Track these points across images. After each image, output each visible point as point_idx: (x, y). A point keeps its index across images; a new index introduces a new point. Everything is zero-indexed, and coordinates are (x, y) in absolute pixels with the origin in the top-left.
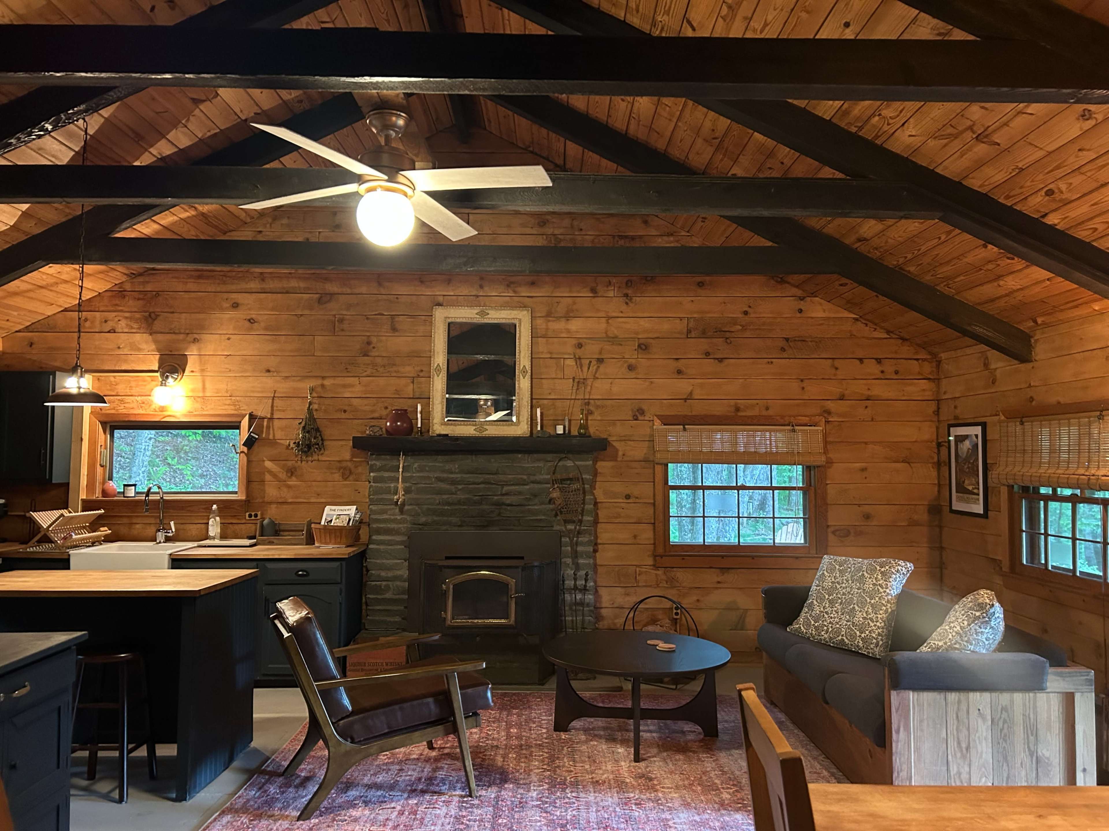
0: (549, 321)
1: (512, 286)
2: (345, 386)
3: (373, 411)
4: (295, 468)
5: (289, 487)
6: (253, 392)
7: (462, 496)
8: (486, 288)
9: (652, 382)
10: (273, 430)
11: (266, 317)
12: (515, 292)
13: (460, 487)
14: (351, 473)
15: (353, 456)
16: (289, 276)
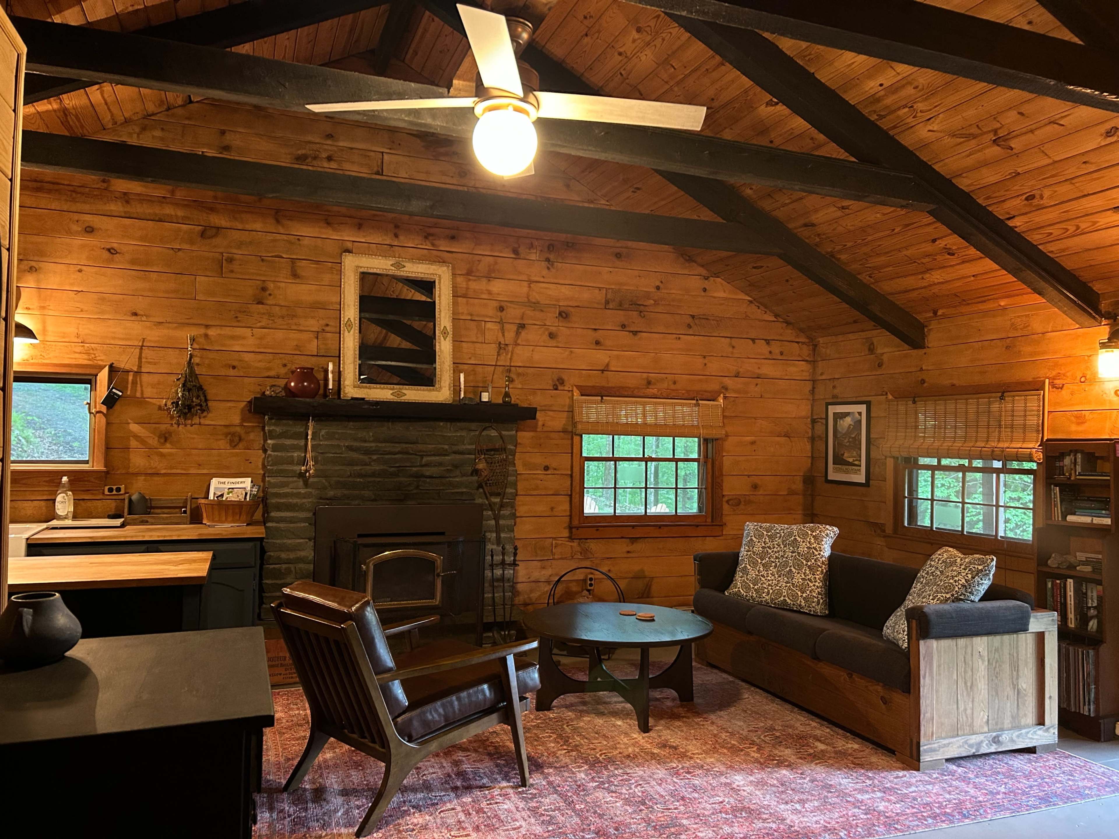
0: (470, 280)
1: (431, 238)
2: (233, 338)
3: (269, 369)
4: (170, 433)
5: (162, 455)
6: (114, 338)
7: (377, 467)
8: (401, 238)
9: (571, 352)
10: (141, 386)
11: (131, 248)
12: (433, 245)
13: (375, 457)
14: (240, 440)
15: (243, 420)
16: (163, 200)
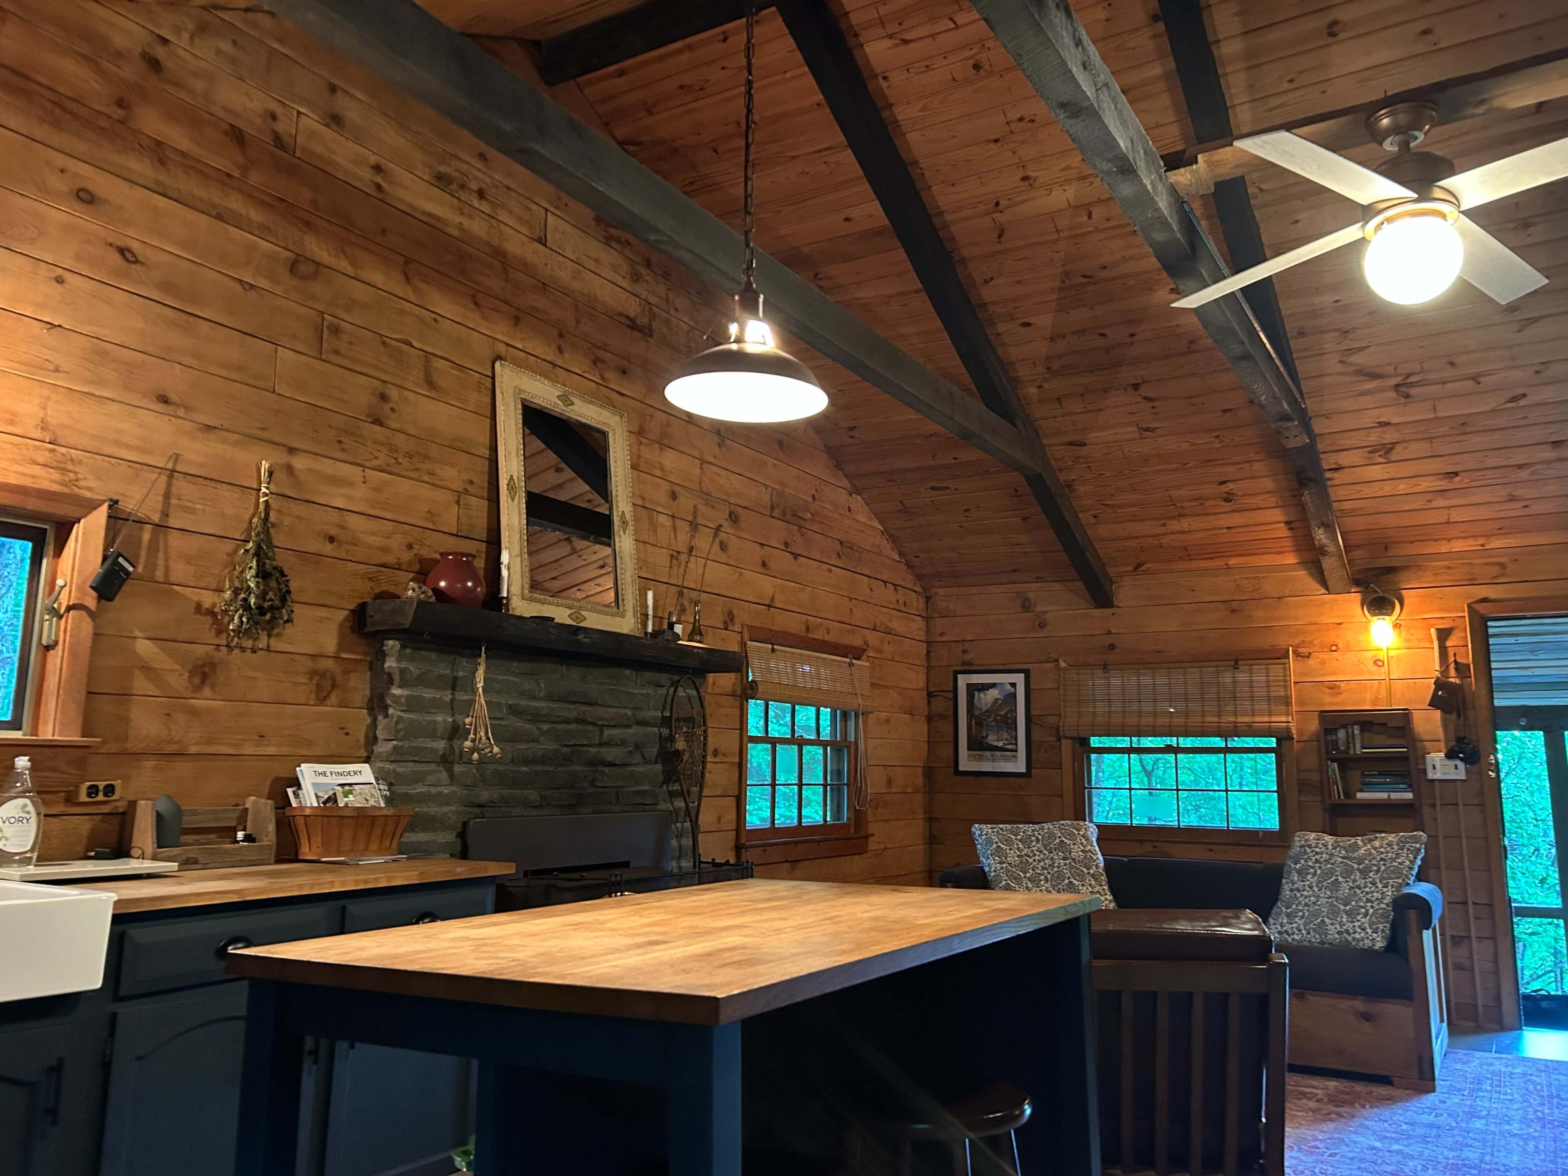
1: (600, 364)
2: (334, 480)
3: (385, 550)
4: (213, 665)
5: (195, 713)
6: (117, 443)
7: (548, 746)
8: (567, 355)
9: (741, 574)
10: (167, 558)
11: (164, 258)
12: (602, 377)
13: (545, 727)
14: (334, 686)
15: (341, 646)
16: (225, 180)
